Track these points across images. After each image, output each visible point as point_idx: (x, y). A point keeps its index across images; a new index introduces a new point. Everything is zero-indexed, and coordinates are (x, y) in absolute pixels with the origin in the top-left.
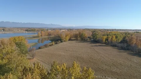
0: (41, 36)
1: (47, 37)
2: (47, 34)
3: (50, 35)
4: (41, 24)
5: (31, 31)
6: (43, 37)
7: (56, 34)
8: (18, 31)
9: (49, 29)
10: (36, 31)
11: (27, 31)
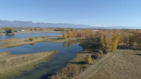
0: (68, 37)
1: (75, 39)
2: (76, 35)
3: (80, 36)
4: (71, 24)
5: (59, 31)
6: (71, 39)
7: (88, 35)
8: (47, 30)
9: (79, 29)
10: (64, 30)
11: (56, 30)
